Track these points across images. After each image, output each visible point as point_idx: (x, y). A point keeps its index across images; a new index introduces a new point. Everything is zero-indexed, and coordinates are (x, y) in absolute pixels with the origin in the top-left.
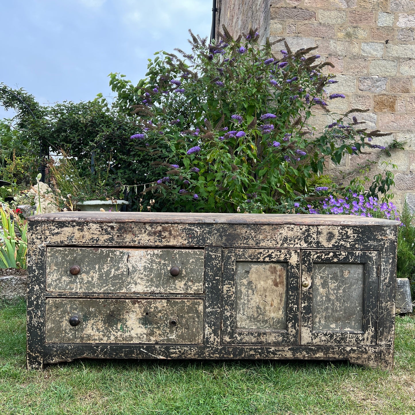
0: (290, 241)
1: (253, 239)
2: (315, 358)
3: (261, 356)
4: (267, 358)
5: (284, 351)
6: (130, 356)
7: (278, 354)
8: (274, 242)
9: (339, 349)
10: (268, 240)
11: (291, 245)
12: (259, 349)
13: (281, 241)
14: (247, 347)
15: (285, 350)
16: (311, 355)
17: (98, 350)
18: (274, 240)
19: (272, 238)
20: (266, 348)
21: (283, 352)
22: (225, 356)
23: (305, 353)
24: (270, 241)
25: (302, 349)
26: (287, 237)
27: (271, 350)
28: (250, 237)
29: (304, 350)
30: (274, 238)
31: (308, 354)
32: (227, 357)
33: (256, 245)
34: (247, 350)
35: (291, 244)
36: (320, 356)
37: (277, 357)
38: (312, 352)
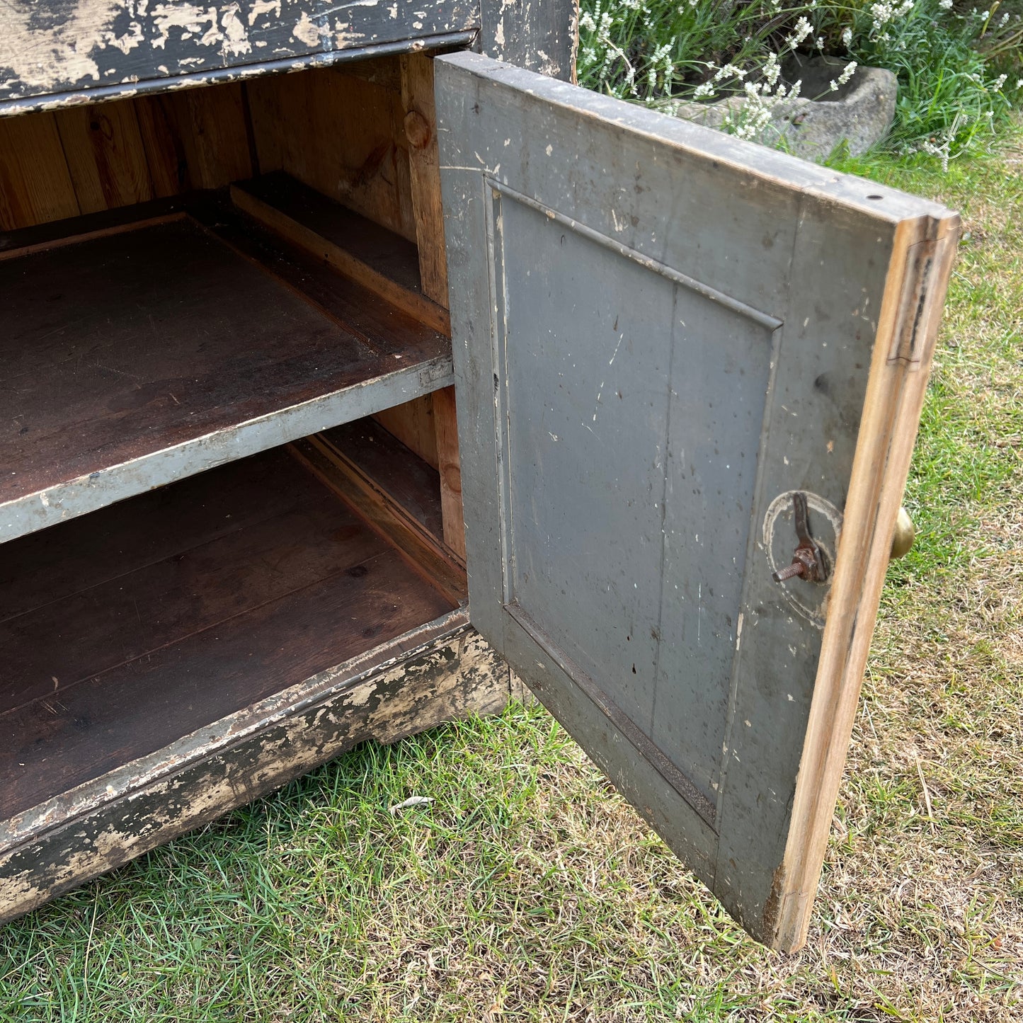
2: (185, 824)
9: (310, 722)
16: (157, 825)
23: (115, 836)
25: (86, 828)
29: (102, 827)
31: (134, 829)
36: (211, 803)
38: (157, 811)
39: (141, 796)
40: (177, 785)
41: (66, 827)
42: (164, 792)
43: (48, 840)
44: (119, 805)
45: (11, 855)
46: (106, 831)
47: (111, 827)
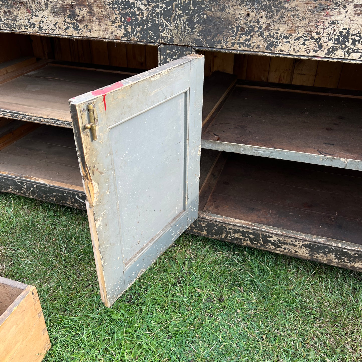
0: (353, 44)
1: (262, 34)
2: (351, 267)
3: (252, 243)
4: (263, 248)
5: (294, 245)
6: (64, 202)
7: (283, 247)
8: (311, 44)
10: (298, 39)
11: (353, 54)
12: (251, 233)
13: (330, 44)
14: (230, 227)
15: (297, 244)
16: (344, 262)
17: (23, 188)
18: (312, 38)
19: (308, 32)
20: (262, 234)
21: (292, 246)
22: (194, 230)
23: (333, 256)
24: (301, 41)
25: (329, 249)
26: (348, 32)
27: (271, 239)
28: (256, 29)
29: (332, 252)
30: (314, 34)
31: (338, 259)
32: (198, 233)
33: (267, 48)
34: (230, 231)
35: (354, 51)
37: (281, 251)
38: (347, 258)
39: (346, 251)
40: (356, 255)
41: (325, 246)
42: (352, 255)
43: (319, 246)
44: (340, 249)
45: (310, 243)
46: (332, 253)
47: (334, 254)
